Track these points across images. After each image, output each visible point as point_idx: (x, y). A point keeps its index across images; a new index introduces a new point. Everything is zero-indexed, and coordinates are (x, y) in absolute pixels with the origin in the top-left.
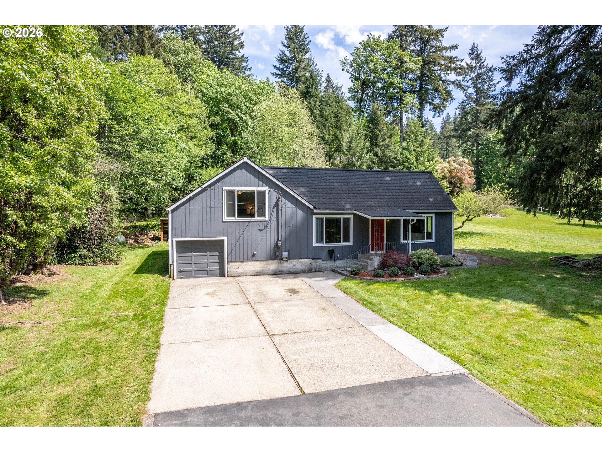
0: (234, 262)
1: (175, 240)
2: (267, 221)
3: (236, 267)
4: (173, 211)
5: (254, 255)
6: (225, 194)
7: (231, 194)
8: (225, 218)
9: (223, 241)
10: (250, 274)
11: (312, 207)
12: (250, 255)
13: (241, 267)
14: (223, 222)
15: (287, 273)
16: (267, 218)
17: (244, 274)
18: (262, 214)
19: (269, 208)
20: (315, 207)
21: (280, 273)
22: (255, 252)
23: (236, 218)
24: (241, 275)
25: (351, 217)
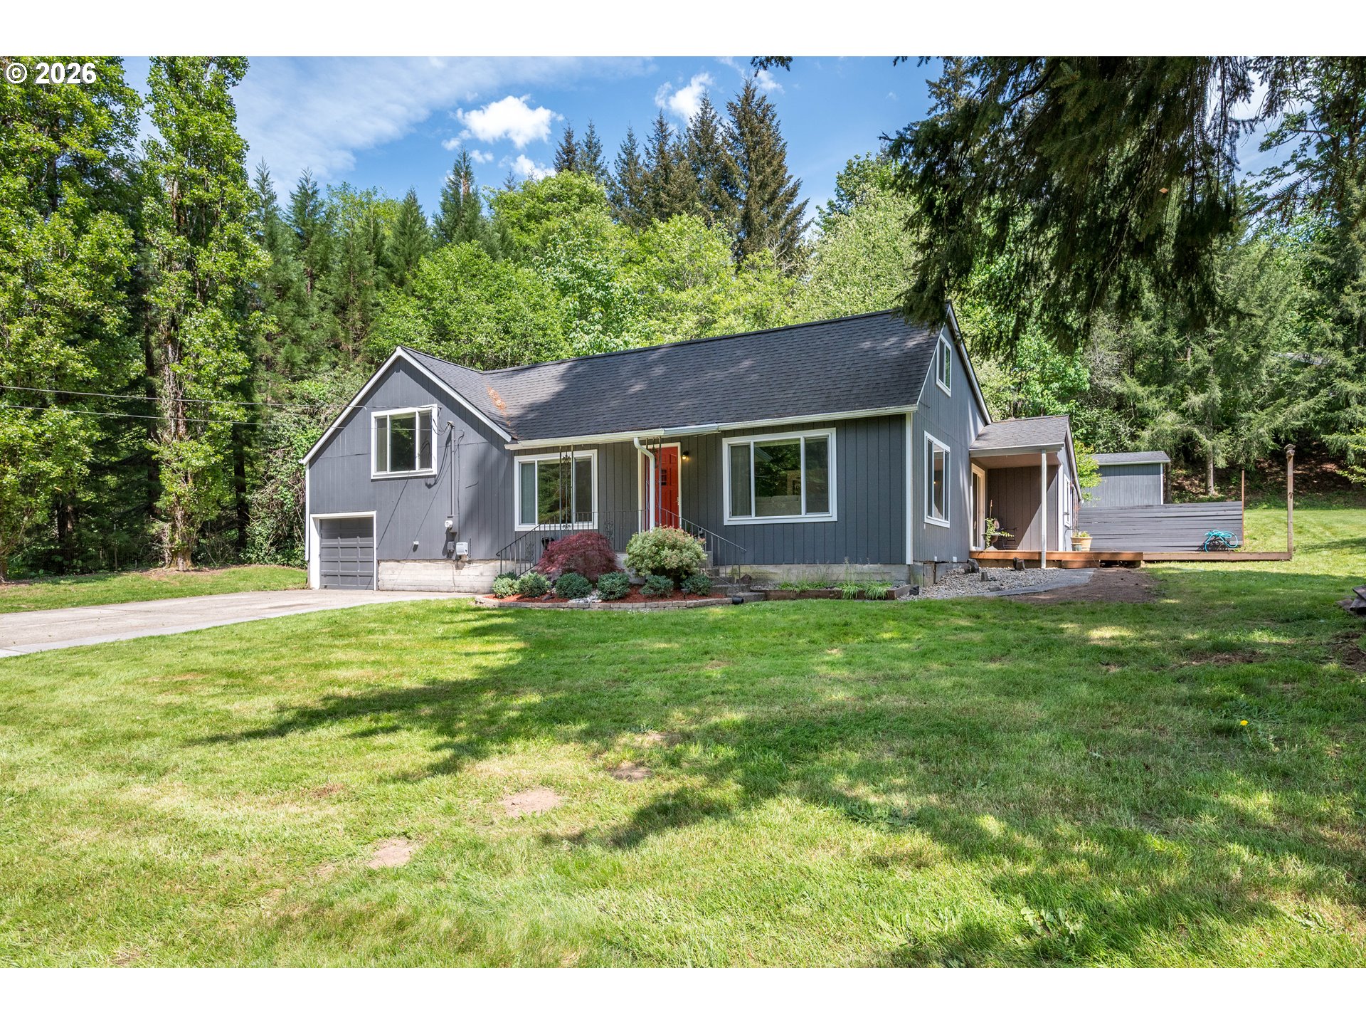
0: (387, 561)
1: (312, 516)
2: (434, 476)
3: (390, 572)
4: (312, 462)
5: (416, 547)
6: (374, 424)
7: (381, 422)
8: (374, 473)
9: (371, 519)
10: (409, 588)
11: (508, 439)
12: (411, 547)
13: (396, 572)
14: (373, 480)
15: (468, 590)
16: (434, 470)
17: (401, 587)
18: (426, 462)
19: (439, 447)
20: (513, 439)
21: (457, 589)
22: (416, 543)
23: (389, 473)
24: (396, 587)
25: (593, 454)
